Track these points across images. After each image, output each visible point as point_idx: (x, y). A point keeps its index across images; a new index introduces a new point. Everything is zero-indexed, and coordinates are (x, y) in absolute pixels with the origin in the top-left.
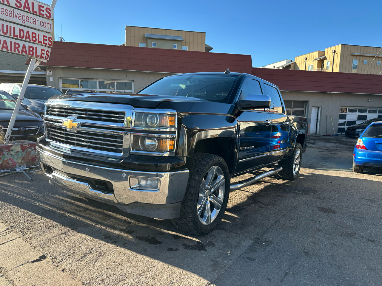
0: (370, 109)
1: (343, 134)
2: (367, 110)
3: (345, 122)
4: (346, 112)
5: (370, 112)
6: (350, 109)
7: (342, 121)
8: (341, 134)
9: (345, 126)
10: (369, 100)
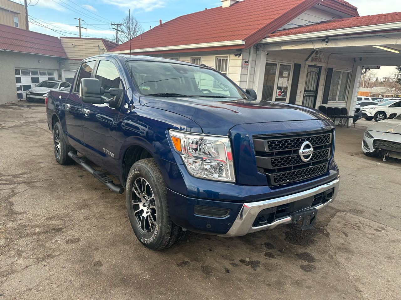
0: (41, 71)
1: (21, 100)
2: (38, 72)
3: (21, 86)
4: (20, 75)
5: (41, 74)
6: (23, 70)
7: (18, 85)
8: (20, 100)
9: (22, 91)
10: (40, 62)
